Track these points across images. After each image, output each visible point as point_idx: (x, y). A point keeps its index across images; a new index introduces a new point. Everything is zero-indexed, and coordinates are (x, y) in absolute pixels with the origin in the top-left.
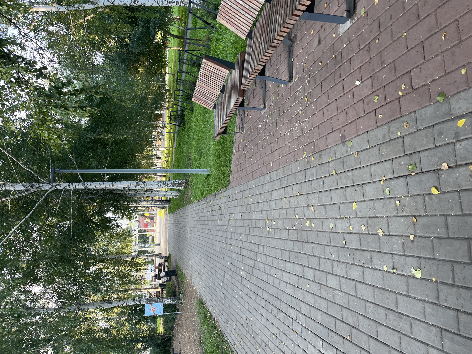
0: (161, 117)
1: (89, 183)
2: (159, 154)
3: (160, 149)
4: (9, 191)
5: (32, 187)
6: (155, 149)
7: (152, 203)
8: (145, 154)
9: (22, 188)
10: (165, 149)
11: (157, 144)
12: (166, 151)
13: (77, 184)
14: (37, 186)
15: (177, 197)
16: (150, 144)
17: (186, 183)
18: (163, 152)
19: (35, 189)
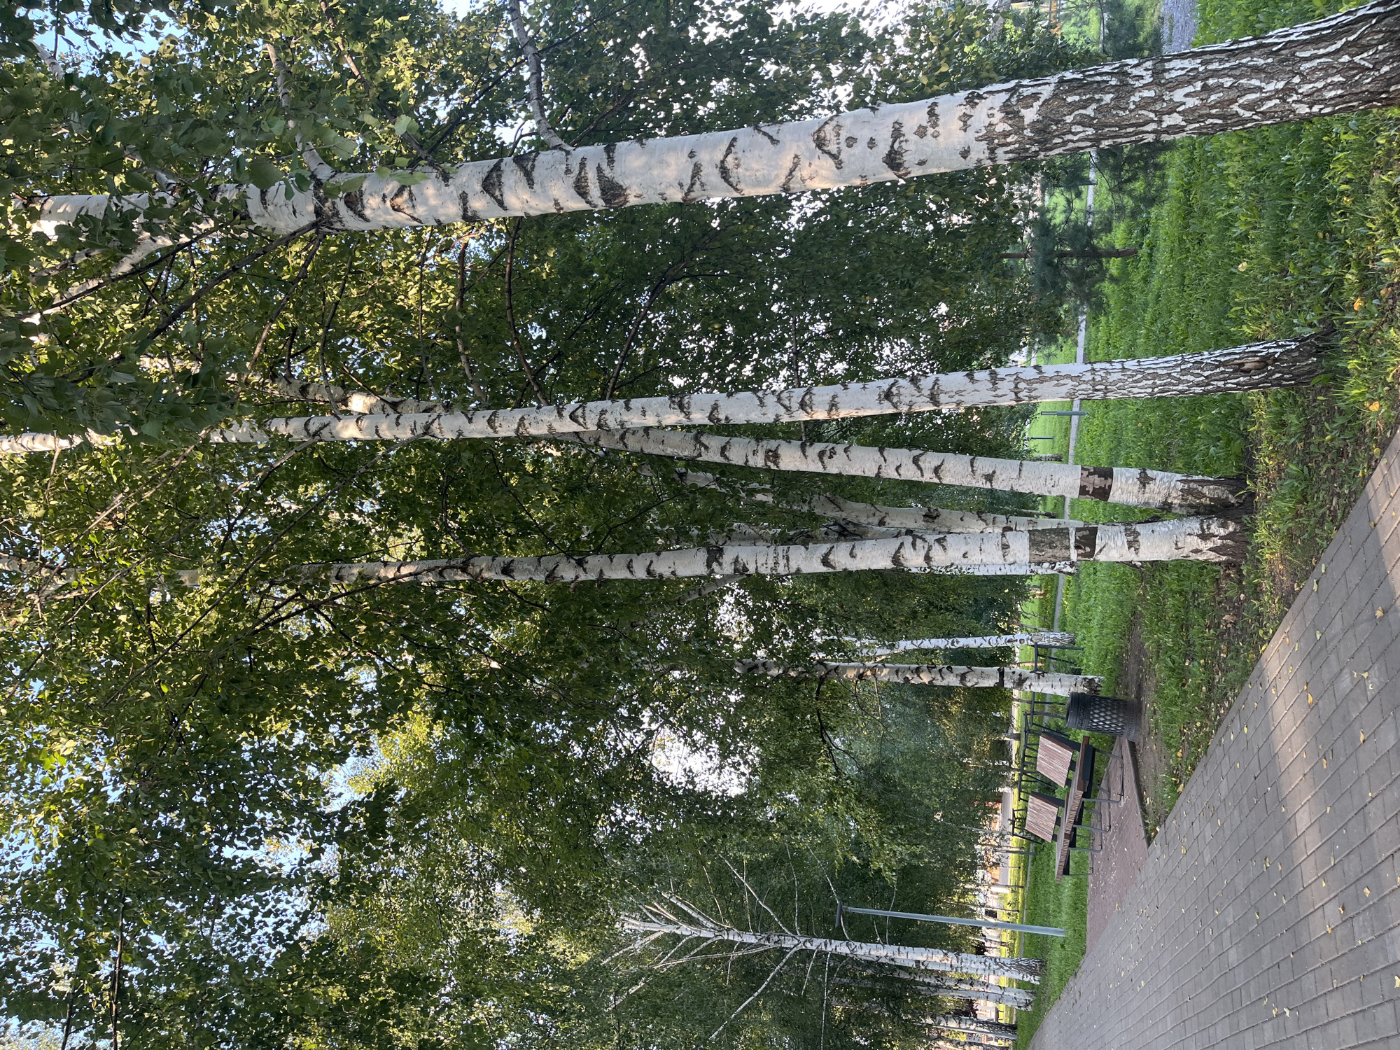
0: (999, 801)
1: (858, 944)
2: (993, 903)
3: (994, 889)
4: (732, 943)
5: (768, 939)
6: (982, 889)
7: (972, 1027)
8: (956, 899)
9: (753, 940)
10: (1007, 891)
11: (988, 878)
12: (1010, 897)
13: (838, 942)
14: (776, 938)
15: (1030, 1008)
16: (969, 874)
17: (1041, 966)
18: (1002, 898)
19: (772, 945)
